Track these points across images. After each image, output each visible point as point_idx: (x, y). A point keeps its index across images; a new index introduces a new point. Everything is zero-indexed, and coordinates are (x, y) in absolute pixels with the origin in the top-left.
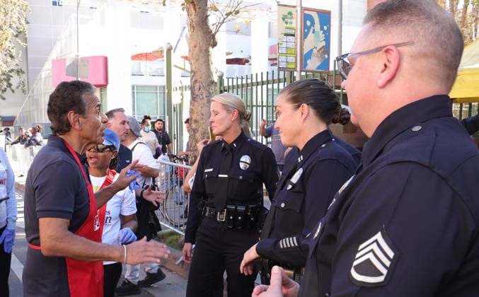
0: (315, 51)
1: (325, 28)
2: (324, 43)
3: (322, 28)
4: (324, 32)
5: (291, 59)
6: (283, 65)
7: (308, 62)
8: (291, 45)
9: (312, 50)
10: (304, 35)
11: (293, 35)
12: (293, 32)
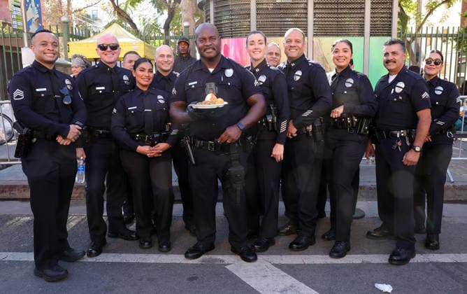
0: (33, 20)
1: (38, 5)
2: (38, 16)
3: (36, 6)
4: (38, 9)
5: (20, 23)
6: (15, 27)
7: (30, 27)
8: (19, 14)
9: (31, 19)
10: (26, 9)
11: (19, 7)
12: (19, 5)
